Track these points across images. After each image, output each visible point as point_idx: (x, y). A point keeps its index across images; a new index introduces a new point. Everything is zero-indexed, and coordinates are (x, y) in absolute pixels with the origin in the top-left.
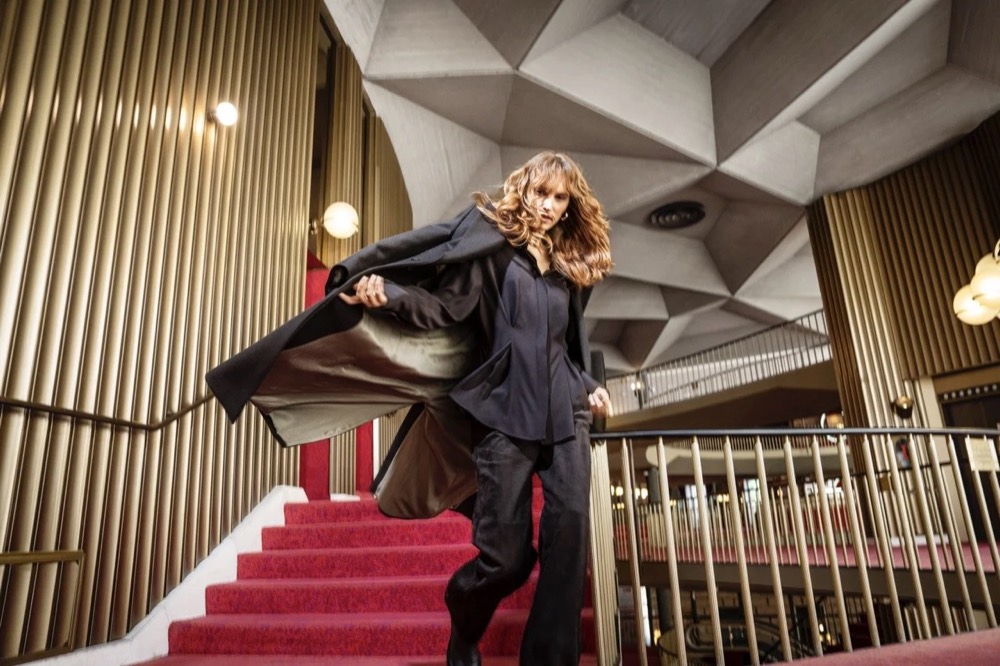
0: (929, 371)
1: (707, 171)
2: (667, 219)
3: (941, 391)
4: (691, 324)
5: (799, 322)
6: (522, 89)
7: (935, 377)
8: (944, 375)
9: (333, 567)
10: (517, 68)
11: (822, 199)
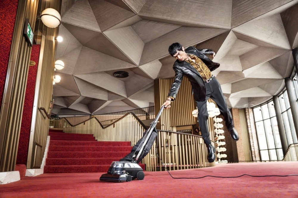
0: (176, 125)
1: (136, 66)
2: (118, 75)
3: (177, 130)
4: (111, 103)
5: (143, 109)
6: (101, 36)
7: (177, 127)
8: (179, 126)
9: (75, 156)
10: (102, 32)
11: (159, 79)
